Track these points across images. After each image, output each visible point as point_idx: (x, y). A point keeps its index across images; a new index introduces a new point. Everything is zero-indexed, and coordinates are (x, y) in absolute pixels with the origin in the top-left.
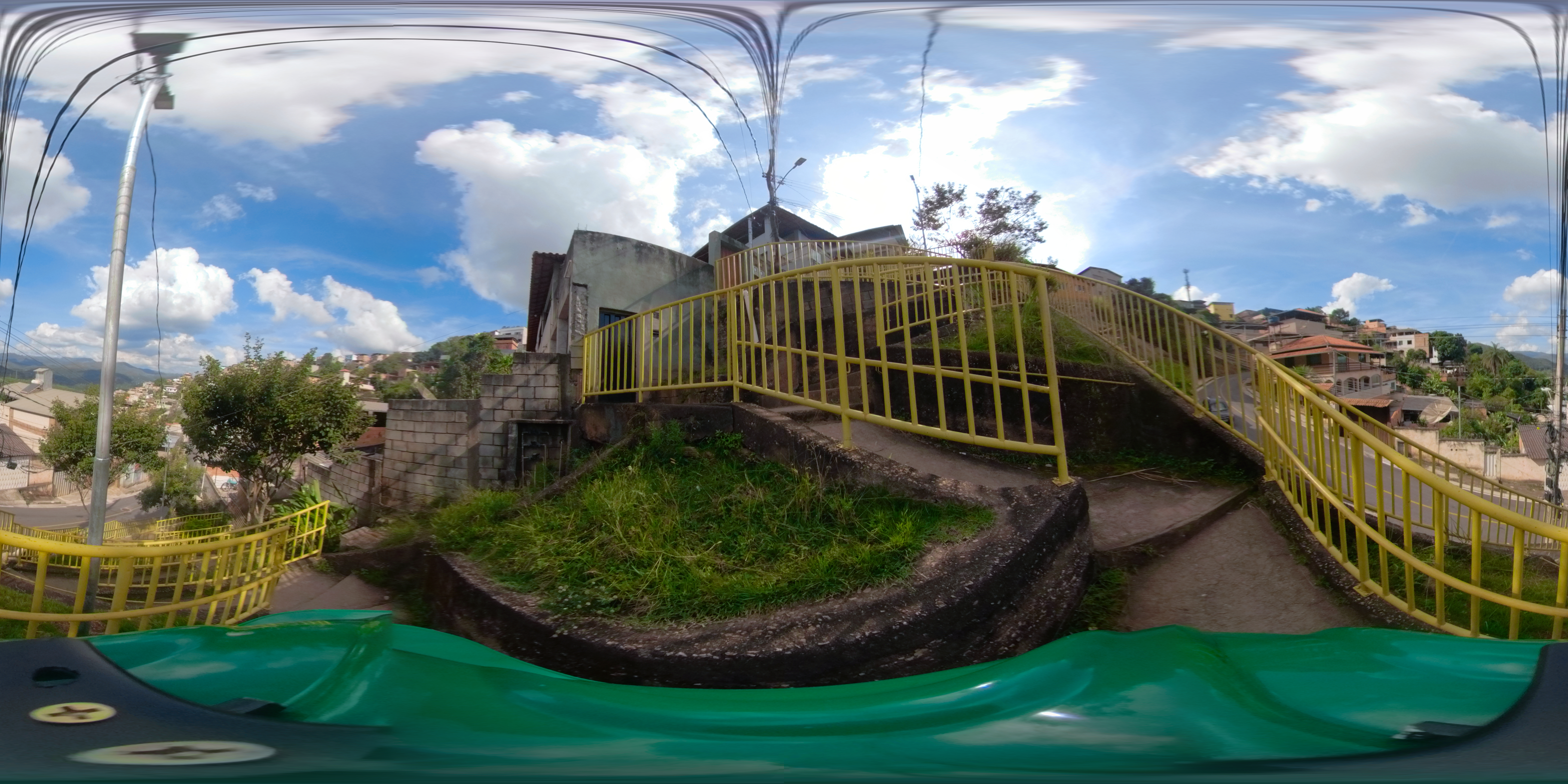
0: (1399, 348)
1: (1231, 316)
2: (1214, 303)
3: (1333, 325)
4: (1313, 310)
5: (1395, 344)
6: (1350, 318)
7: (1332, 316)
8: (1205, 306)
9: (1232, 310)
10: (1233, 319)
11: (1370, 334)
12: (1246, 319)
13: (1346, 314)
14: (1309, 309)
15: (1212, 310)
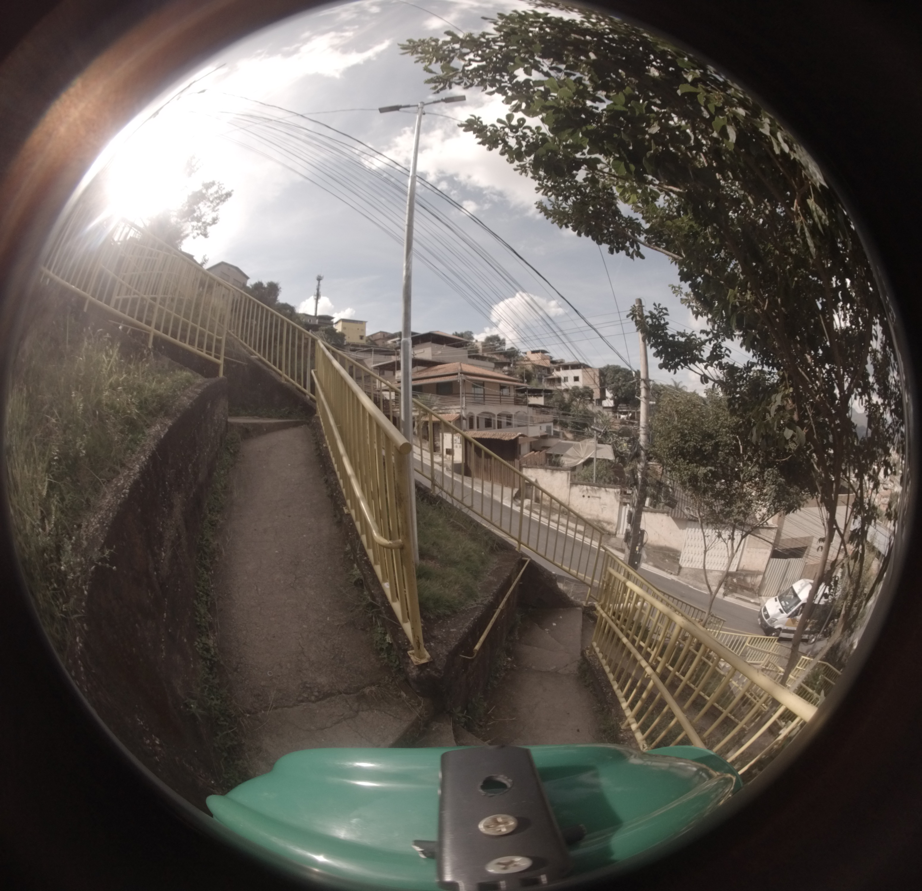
0: (563, 386)
1: (362, 337)
2: (344, 321)
3: (485, 355)
4: (462, 335)
5: (559, 380)
6: (508, 346)
7: (484, 344)
8: (332, 324)
9: (364, 330)
10: (363, 342)
11: (530, 367)
12: (380, 343)
13: (503, 343)
14: (456, 334)
15: (339, 328)
